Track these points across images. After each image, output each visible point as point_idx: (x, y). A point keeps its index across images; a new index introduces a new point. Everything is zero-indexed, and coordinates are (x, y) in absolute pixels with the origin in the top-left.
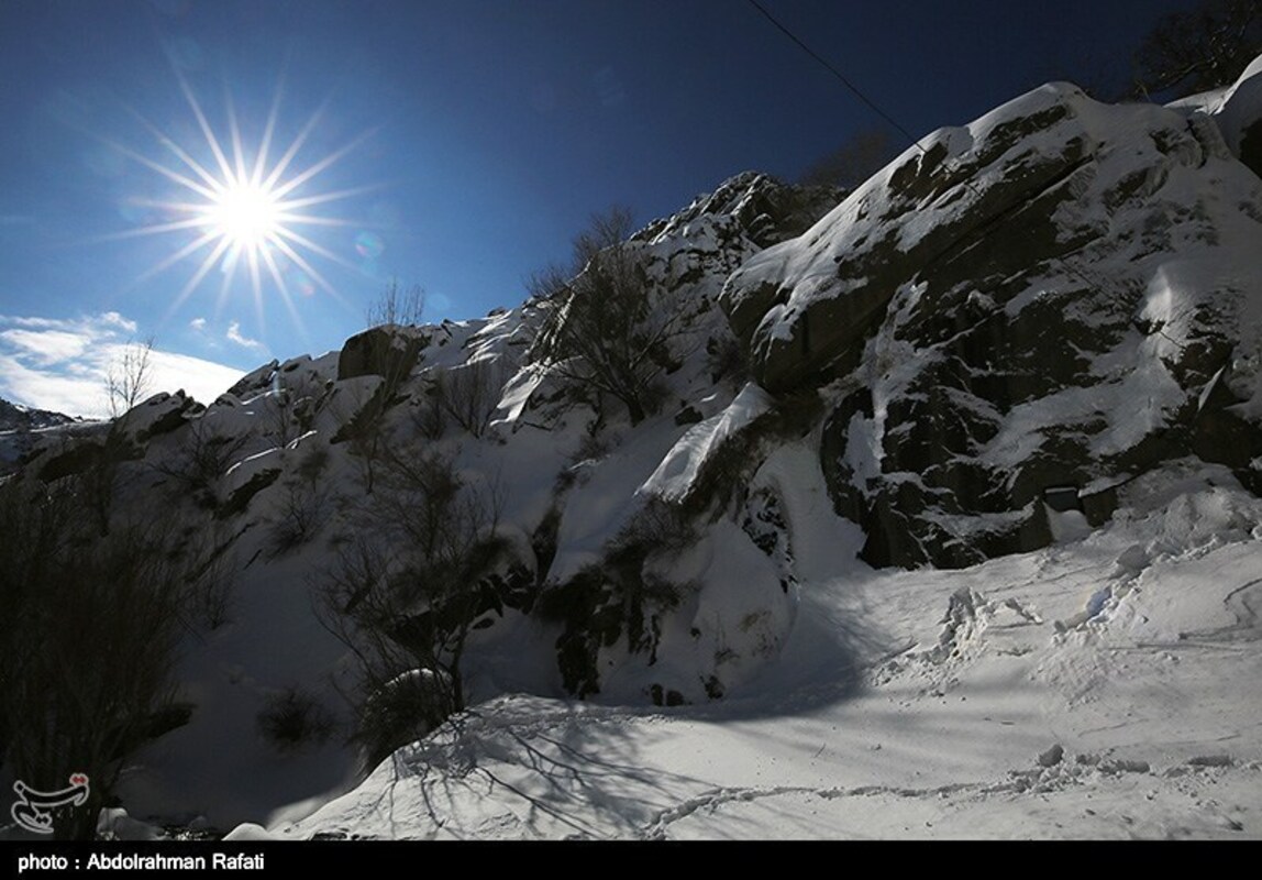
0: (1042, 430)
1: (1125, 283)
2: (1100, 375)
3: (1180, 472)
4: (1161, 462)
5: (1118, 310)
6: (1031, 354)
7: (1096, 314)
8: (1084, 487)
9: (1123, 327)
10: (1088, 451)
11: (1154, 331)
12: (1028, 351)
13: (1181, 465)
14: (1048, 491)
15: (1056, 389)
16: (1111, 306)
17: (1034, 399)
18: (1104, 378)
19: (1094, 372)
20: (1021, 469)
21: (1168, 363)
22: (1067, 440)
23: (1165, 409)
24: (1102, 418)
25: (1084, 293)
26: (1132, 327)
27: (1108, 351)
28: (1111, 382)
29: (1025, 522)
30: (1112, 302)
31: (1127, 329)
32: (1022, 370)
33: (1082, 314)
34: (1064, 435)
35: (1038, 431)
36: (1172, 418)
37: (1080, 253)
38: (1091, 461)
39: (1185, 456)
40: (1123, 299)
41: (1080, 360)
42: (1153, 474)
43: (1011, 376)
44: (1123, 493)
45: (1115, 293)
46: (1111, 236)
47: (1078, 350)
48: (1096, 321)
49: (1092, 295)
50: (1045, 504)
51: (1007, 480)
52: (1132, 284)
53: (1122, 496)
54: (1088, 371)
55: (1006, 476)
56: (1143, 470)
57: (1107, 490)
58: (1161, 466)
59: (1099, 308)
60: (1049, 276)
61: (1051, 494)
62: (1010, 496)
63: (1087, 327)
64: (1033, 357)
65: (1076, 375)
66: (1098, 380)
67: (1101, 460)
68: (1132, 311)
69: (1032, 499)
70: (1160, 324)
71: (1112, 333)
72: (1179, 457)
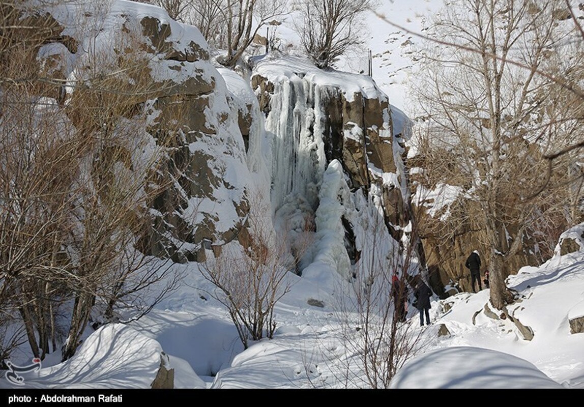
1: (222, 161)
4: (232, 240)
5: (220, 172)
6: (197, 175)
7: (215, 170)
8: (214, 242)
10: (215, 228)
11: (230, 189)
12: (196, 173)
13: (235, 243)
15: (204, 196)
16: (218, 169)
17: (198, 197)
18: (217, 200)
19: (214, 195)
20: (198, 227)
22: (210, 220)
23: (234, 221)
24: (218, 216)
25: (212, 157)
26: (223, 182)
27: (217, 188)
28: (218, 202)
29: (199, 250)
30: (219, 167)
31: (221, 182)
32: (195, 182)
33: (212, 167)
34: (209, 218)
35: (202, 213)
36: (236, 226)
37: (211, 137)
38: (215, 232)
39: (237, 240)
40: (222, 168)
41: (211, 188)
43: (191, 181)
44: (223, 248)
45: (220, 164)
46: (218, 136)
47: (210, 182)
48: (215, 172)
49: (215, 160)
50: (204, 244)
51: (193, 230)
52: (224, 164)
55: (193, 228)
56: (228, 242)
57: (220, 245)
59: (216, 168)
60: (202, 140)
61: (206, 241)
62: (194, 237)
63: (212, 174)
64: (198, 177)
65: (210, 193)
66: (215, 198)
67: (218, 233)
68: (223, 175)
69: (201, 242)
70: (232, 187)
71: (218, 181)
72: (235, 240)
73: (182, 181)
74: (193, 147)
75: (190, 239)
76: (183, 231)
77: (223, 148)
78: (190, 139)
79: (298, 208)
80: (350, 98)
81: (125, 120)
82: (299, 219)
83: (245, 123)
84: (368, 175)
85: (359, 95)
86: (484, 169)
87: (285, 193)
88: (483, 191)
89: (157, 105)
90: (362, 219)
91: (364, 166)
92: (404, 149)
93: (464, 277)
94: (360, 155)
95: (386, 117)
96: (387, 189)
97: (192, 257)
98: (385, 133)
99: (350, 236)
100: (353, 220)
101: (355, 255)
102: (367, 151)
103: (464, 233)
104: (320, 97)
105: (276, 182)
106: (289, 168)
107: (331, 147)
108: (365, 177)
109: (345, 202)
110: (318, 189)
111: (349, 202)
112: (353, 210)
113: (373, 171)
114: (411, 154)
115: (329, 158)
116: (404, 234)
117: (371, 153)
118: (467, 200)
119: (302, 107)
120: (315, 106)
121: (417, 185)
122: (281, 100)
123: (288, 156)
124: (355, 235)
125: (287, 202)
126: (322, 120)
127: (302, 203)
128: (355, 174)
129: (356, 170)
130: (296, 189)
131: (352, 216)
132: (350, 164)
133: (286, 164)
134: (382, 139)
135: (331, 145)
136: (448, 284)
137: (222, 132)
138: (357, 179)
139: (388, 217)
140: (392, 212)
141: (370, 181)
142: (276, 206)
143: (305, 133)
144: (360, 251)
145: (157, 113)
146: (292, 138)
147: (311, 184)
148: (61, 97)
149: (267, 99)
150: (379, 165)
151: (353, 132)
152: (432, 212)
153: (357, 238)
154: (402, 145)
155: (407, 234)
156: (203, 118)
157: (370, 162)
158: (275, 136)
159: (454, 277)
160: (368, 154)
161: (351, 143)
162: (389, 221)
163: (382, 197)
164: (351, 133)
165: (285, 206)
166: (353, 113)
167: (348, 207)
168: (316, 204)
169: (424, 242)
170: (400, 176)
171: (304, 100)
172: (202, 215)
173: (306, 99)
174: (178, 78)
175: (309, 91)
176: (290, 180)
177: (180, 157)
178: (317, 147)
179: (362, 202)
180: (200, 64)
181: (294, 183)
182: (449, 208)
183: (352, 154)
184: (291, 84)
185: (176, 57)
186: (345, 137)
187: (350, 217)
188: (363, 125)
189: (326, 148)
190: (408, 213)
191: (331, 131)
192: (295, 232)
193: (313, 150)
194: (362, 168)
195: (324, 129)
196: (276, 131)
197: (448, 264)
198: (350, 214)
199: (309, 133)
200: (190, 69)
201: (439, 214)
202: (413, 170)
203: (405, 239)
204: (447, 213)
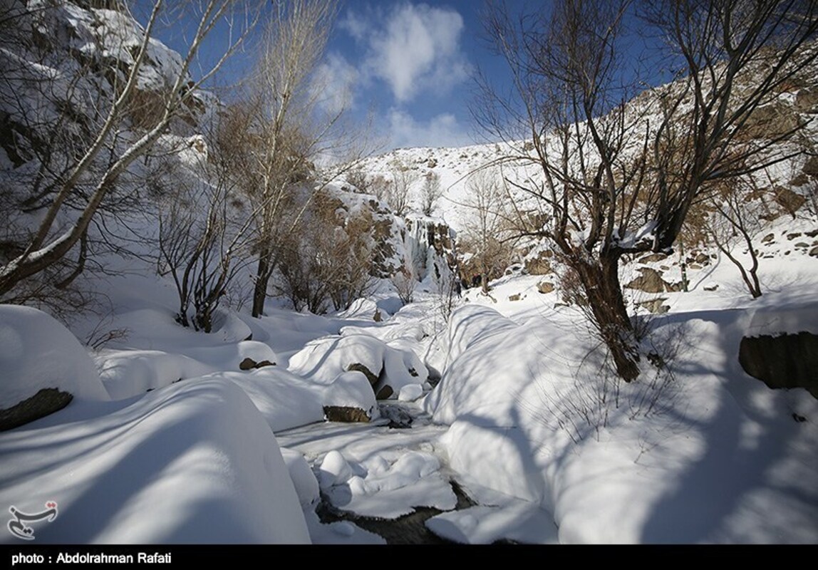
73: (383, 252)
74: (386, 242)
75: (386, 271)
76: (384, 268)
77: (396, 242)
78: (386, 239)
80: (436, 225)
81: (365, 233)
82: (420, 264)
83: (403, 234)
84: (443, 250)
85: (439, 224)
86: (481, 248)
87: (416, 256)
88: (479, 255)
89: (375, 228)
90: (441, 264)
93: (474, 283)
94: (440, 244)
95: (448, 232)
96: (449, 255)
97: (386, 277)
98: (448, 236)
99: (437, 270)
100: (438, 265)
101: (439, 276)
103: (474, 268)
104: (427, 225)
105: (413, 253)
106: (417, 248)
108: (441, 251)
109: (435, 259)
110: (426, 255)
111: (437, 259)
113: (444, 248)
114: (456, 244)
115: (430, 245)
118: (474, 258)
119: (421, 229)
120: (425, 228)
121: (458, 253)
122: (414, 226)
123: (417, 244)
125: (417, 259)
126: (428, 233)
128: (438, 250)
130: (420, 255)
132: (437, 247)
134: (447, 239)
135: (431, 241)
136: (468, 285)
137: (395, 237)
139: (449, 264)
140: (450, 262)
141: (443, 252)
142: (413, 260)
143: (422, 237)
144: (441, 275)
145: (375, 231)
146: (418, 239)
147: (424, 253)
148: (343, 226)
149: (410, 226)
150: (446, 247)
151: (438, 237)
152: (463, 262)
153: (439, 270)
155: (455, 269)
156: (389, 232)
157: (443, 246)
158: (413, 238)
159: (470, 283)
160: (442, 244)
161: (437, 240)
163: (447, 257)
166: (438, 230)
168: (426, 259)
169: (461, 271)
170: (453, 250)
172: (390, 263)
173: (422, 226)
174: (382, 220)
175: (423, 224)
176: (418, 252)
177: (382, 245)
179: (441, 260)
180: (388, 215)
183: (437, 244)
184: (418, 222)
185: (380, 212)
186: (435, 238)
188: (441, 234)
189: (429, 242)
190: (456, 262)
191: (431, 236)
192: (419, 268)
193: (425, 242)
194: (440, 248)
195: (428, 236)
196: (413, 236)
197: (468, 279)
198: (437, 263)
200: (385, 216)
201: (465, 262)
202: (457, 249)
203: (454, 271)
204: (468, 262)
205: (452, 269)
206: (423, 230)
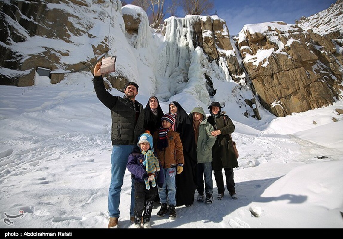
0: (46, 48)
1: (89, 22)
2: (73, 41)
3: (86, 75)
4: (81, 71)
5: (85, 27)
6: (51, 23)
7: (78, 24)
8: (54, 70)
9: (84, 33)
10: (60, 60)
12: (51, 22)
13: (86, 73)
14: (39, 68)
15: (55, 38)
16: (83, 25)
17: (46, 37)
18: (73, 43)
19: (70, 39)
20: (30, 56)
21: (93, 47)
22: (53, 54)
23: (88, 57)
24: (68, 53)
25: (77, 17)
26: (87, 34)
27: (77, 36)
28: (75, 45)
29: (24, 75)
30: (84, 24)
31: (85, 34)
32: (45, 26)
33: (74, 22)
34: (53, 52)
35: (43, 47)
36: (89, 61)
37: (80, 7)
38: (59, 63)
39: (89, 71)
40: (87, 25)
41: (68, 34)
42: (77, 73)
43: (39, 25)
44: (67, 76)
45: (86, 22)
46: (91, 9)
47: (68, 31)
48: (77, 26)
49: (79, 19)
50: (36, 71)
52: (91, 24)
53: (66, 77)
54: (69, 38)
55: (22, 57)
56: (75, 72)
57: (62, 73)
58: (81, 72)
59: (80, 24)
60: (68, 6)
61: (39, 69)
62: (21, 65)
63: (74, 26)
64: (51, 25)
65: (64, 37)
66: (71, 42)
67: (63, 64)
68: (88, 30)
69: (31, 68)
70: (94, 37)
71: (80, 32)
72: (87, 71)
74: (53, 6)
77: (93, 15)
79: (181, 73)
80: (204, 19)
82: (181, 78)
83: (135, 22)
84: (218, 53)
85: (209, 18)
86: (285, 40)
87: (175, 67)
90: (216, 74)
91: (215, 49)
92: (236, 41)
93: (283, 98)
94: (212, 43)
95: (225, 27)
96: (228, 57)
98: (225, 33)
99: (210, 83)
101: (214, 94)
102: (216, 42)
103: (279, 72)
104: (190, 22)
105: (169, 63)
106: (176, 57)
107: (197, 43)
108: (215, 54)
109: (205, 67)
110: (190, 62)
111: (208, 67)
112: (211, 70)
113: (219, 50)
114: (239, 42)
115: (195, 47)
116: (241, 79)
117: (218, 43)
118: (278, 55)
119: (181, 27)
120: (188, 27)
121: (246, 54)
122: (170, 27)
123: (175, 50)
124: (212, 82)
125: (175, 71)
126: (191, 32)
127: (183, 70)
128: (210, 54)
129: (211, 51)
130: (180, 65)
131: (210, 74)
133: (175, 54)
134: (223, 36)
135: (197, 42)
136: (274, 102)
138: (211, 56)
139: (231, 72)
140: (233, 69)
141: (219, 56)
142: (170, 73)
144: (216, 90)
146: (175, 43)
147: (187, 61)
150: (222, 48)
152: (257, 64)
153: (213, 84)
154: (235, 40)
155: (243, 78)
157: (218, 47)
158: (168, 42)
159: (277, 98)
160: (217, 44)
161: (206, 38)
162: (232, 74)
163: (226, 63)
164: (206, 34)
165: (175, 73)
166: (207, 26)
167: (207, 69)
169: (254, 82)
170: (235, 51)
171: (182, 25)
172: (44, 49)
173: (183, 25)
175: (184, 22)
176: (177, 61)
178: (189, 43)
179: (216, 67)
181: (179, 63)
182: (267, 60)
183: (207, 44)
186: (204, 37)
187: (209, 74)
188: (213, 30)
190: (243, 69)
191: (197, 36)
192: (178, 84)
193: (187, 45)
194: (214, 50)
195: (192, 36)
196: (168, 40)
197: (272, 90)
198: (209, 72)
199: (184, 37)
201: (261, 63)
202: (242, 48)
203: (242, 81)
204: (267, 62)
205: (238, 80)
206: (184, 30)
